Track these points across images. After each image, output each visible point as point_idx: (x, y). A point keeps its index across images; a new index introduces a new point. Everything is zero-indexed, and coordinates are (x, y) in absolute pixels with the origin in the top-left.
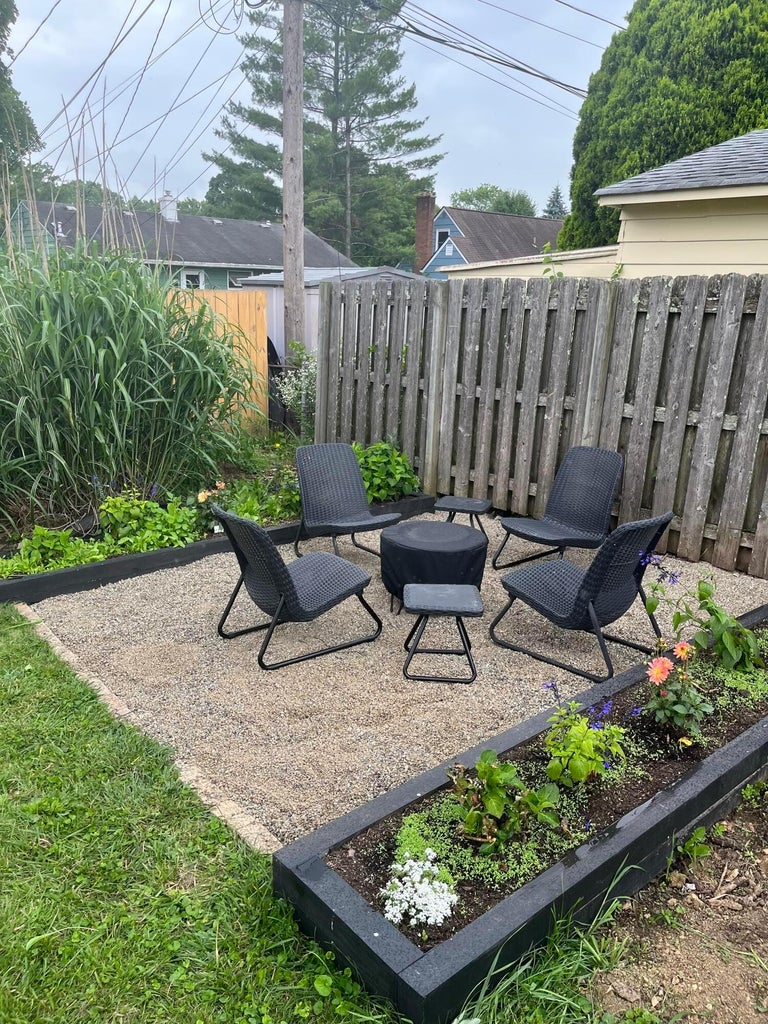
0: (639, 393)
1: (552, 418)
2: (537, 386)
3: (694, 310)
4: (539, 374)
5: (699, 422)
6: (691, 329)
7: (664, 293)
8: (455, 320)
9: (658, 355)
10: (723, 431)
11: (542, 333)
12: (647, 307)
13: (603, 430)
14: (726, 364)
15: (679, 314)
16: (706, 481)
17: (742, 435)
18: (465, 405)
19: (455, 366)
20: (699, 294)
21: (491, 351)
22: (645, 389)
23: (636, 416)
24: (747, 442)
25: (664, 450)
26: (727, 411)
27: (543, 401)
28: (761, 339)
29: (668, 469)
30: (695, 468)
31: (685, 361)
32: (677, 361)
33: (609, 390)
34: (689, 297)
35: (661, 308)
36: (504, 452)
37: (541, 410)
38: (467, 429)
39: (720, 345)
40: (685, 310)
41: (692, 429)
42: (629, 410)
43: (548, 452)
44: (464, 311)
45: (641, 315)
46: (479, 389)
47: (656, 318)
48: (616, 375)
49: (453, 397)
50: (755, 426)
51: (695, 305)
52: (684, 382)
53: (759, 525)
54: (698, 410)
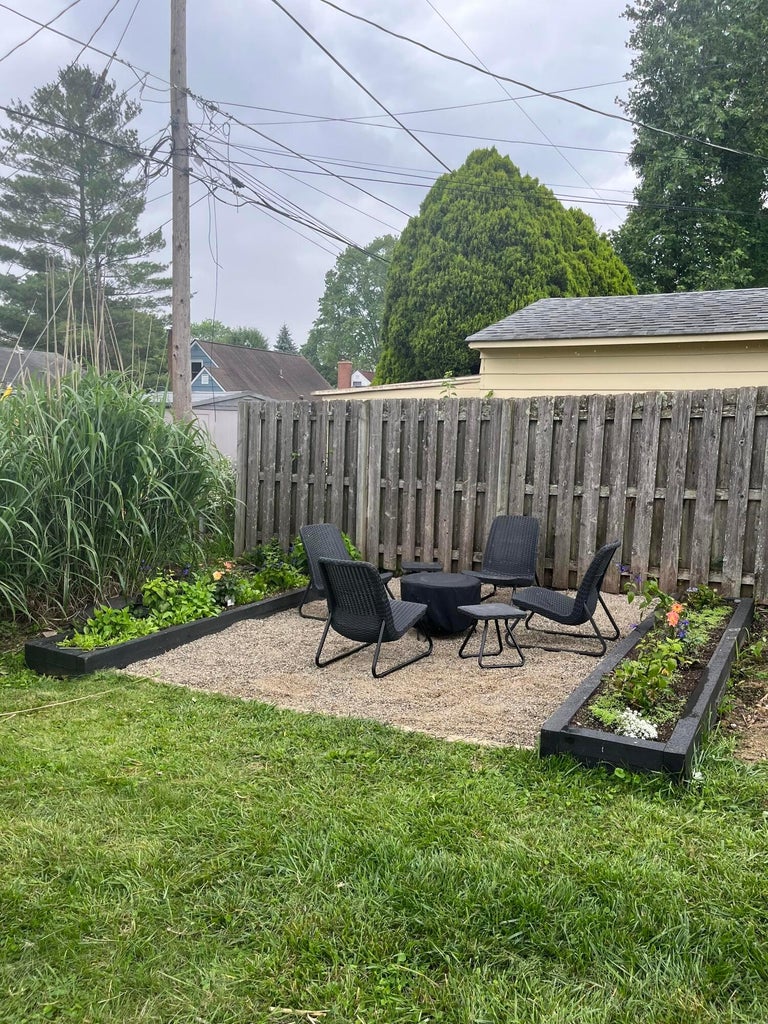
0: (536, 476)
1: (468, 499)
2: (454, 476)
3: (571, 419)
4: (454, 468)
5: (582, 493)
6: (570, 430)
7: (549, 407)
8: (377, 430)
9: (549, 449)
10: (600, 497)
11: (455, 437)
12: (537, 416)
13: (511, 504)
14: (598, 453)
15: (560, 421)
16: (592, 533)
17: (614, 499)
18: (390, 495)
19: (379, 465)
20: (573, 408)
21: (411, 452)
22: (540, 473)
23: (536, 492)
24: (618, 504)
25: (559, 514)
26: (601, 485)
27: (459, 487)
28: (619, 436)
29: (564, 528)
30: (584, 525)
31: (568, 452)
32: (563, 452)
33: (513, 474)
34: (567, 410)
35: (548, 417)
36: (428, 529)
37: (458, 494)
38: (393, 514)
39: (592, 440)
40: (565, 419)
41: (579, 498)
42: (529, 489)
43: (467, 525)
44: (385, 423)
45: (533, 422)
46: (402, 482)
47: (544, 423)
48: (517, 464)
49: (378, 490)
50: (622, 493)
51: (572, 414)
52: (570, 466)
53: (632, 559)
54: (581, 485)
